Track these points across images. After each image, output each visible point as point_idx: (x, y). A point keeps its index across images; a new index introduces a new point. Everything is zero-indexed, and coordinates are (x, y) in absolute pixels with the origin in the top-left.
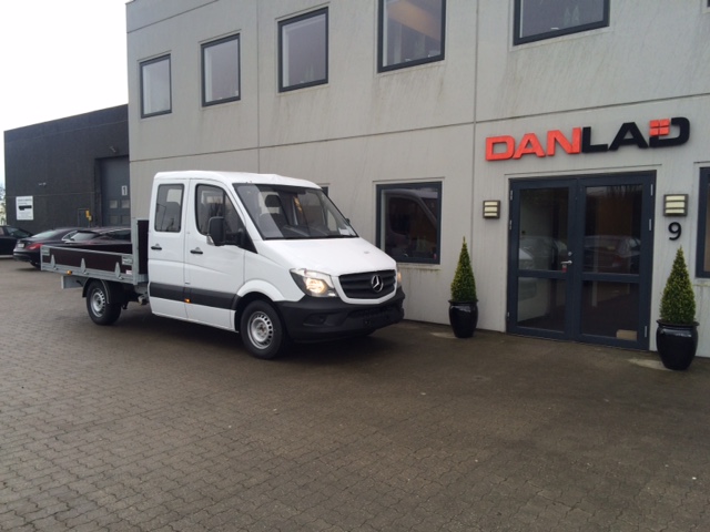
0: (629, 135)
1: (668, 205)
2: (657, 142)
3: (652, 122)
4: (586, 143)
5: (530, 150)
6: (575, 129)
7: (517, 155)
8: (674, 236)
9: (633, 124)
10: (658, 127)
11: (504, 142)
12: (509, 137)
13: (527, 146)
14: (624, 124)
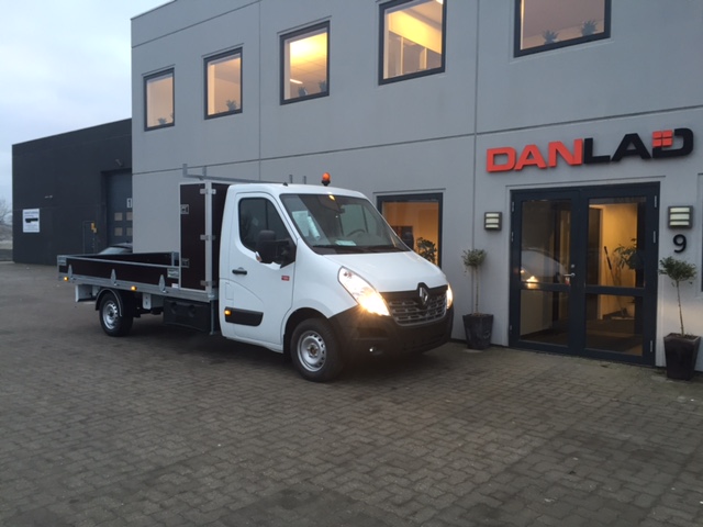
0: (631, 147)
1: (673, 217)
2: (661, 154)
3: (654, 133)
4: (588, 154)
5: (528, 162)
6: (576, 141)
7: (518, 167)
8: (678, 248)
9: (636, 135)
10: (661, 138)
11: (506, 154)
12: (510, 148)
13: (528, 158)
14: (627, 136)
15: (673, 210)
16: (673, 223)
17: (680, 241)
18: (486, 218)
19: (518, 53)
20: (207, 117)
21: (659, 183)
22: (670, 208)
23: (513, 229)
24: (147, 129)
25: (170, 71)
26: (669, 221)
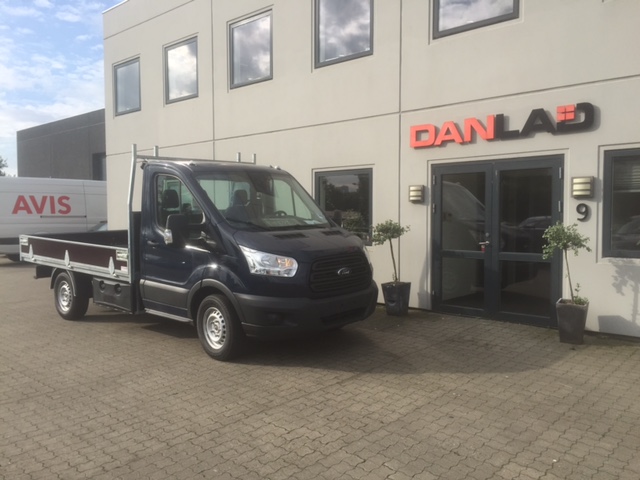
0: (539, 122)
1: (575, 187)
2: (565, 128)
3: (558, 108)
4: (501, 129)
5: (448, 138)
6: (489, 117)
7: (438, 142)
8: (582, 217)
9: (542, 110)
10: (565, 112)
11: (426, 131)
12: (429, 125)
13: (446, 134)
14: (534, 111)
15: (575, 181)
16: (575, 193)
17: (584, 210)
18: (410, 191)
19: (438, 34)
20: (168, 101)
21: (563, 155)
22: (572, 179)
23: (433, 201)
24: (117, 114)
25: (137, 59)
26: (572, 191)
